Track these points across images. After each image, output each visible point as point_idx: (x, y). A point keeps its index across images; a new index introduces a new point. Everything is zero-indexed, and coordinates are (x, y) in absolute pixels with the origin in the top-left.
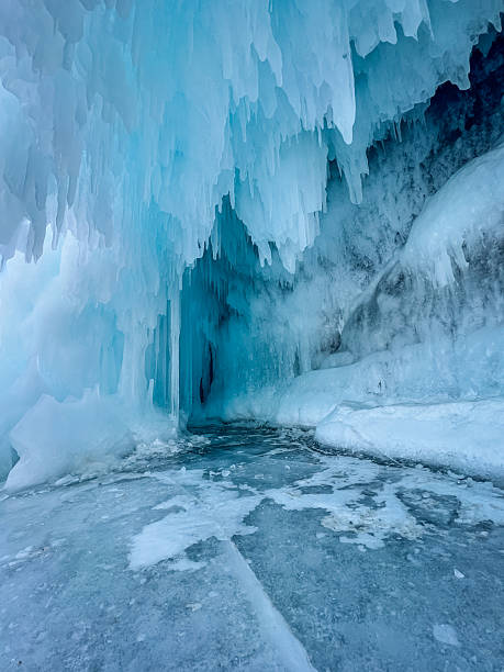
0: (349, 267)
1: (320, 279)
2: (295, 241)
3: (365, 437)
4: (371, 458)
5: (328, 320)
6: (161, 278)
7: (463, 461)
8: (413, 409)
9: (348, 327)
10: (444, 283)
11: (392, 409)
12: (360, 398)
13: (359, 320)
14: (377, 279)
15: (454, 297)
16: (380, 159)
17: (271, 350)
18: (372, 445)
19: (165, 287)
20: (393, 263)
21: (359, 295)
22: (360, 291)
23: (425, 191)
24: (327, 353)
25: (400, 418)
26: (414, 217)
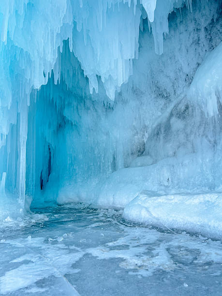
0: (153, 96)
1: (133, 103)
2: (115, 78)
3: (154, 215)
4: (157, 228)
5: (137, 133)
6: (13, 96)
7: (208, 229)
8: (185, 197)
9: (150, 139)
10: (211, 114)
11: (172, 197)
12: (155, 188)
13: (158, 134)
14: (171, 106)
15: (217, 124)
16: (178, 21)
17: (96, 152)
18: (159, 220)
19: (16, 102)
20: (183, 96)
21: (159, 117)
22: (160, 114)
23: (207, 48)
24: (135, 156)
25: (176, 203)
26: (199, 64)
